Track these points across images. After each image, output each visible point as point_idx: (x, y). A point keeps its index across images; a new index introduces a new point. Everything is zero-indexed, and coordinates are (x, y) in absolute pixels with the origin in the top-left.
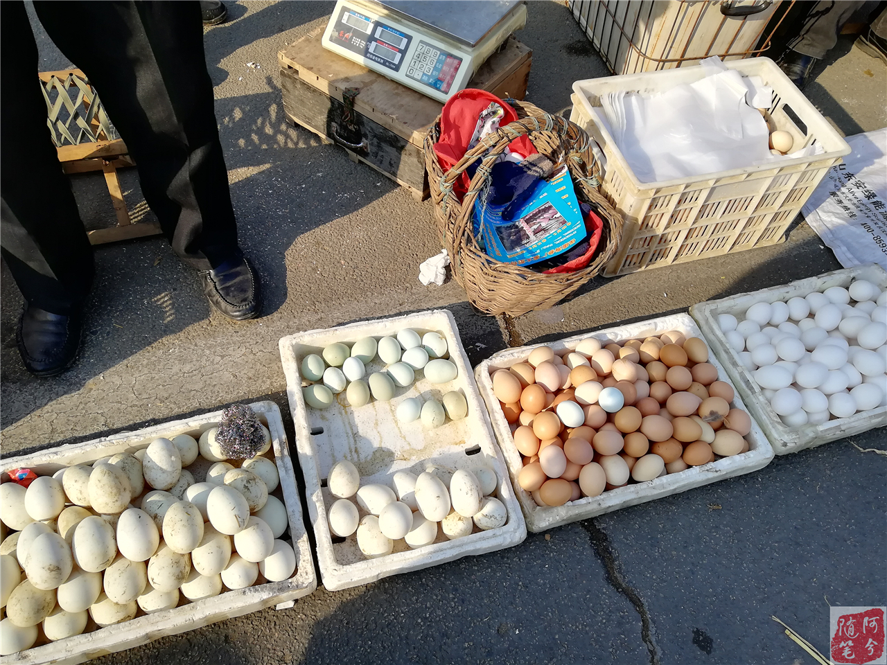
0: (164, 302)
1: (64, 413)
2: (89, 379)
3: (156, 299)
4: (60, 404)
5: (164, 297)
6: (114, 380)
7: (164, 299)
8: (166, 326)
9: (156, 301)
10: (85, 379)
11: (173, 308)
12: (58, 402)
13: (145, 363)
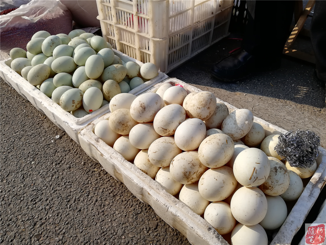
0: (303, 90)
1: (217, 94)
2: (240, 91)
3: (299, 87)
4: (220, 91)
5: (305, 89)
6: (249, 98)
7: (304, 90)
8: (294, 98)
9: (298, 87)
10: (238, 91)
11: (305, 94)
12: (219, 90)
13: (269, 102)
